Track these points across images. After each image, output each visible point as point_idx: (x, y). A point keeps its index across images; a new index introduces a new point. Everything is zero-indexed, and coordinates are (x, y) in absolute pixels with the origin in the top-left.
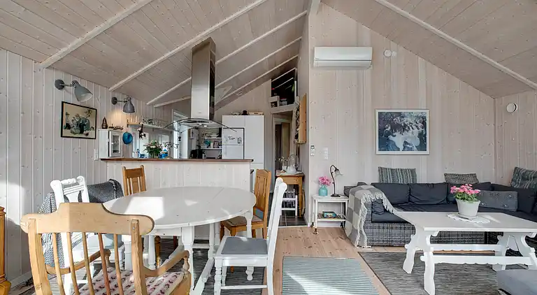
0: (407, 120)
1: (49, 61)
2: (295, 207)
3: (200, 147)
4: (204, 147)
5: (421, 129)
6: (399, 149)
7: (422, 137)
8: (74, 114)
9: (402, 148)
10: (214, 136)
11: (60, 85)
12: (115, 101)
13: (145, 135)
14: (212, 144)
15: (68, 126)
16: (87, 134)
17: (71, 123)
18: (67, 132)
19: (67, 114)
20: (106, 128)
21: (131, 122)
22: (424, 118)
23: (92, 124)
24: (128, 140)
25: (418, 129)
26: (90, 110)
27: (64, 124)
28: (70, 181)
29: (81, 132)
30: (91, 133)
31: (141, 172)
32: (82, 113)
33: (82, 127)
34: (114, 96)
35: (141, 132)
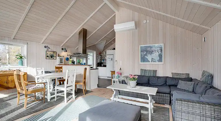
0: (153, 49)
1: (42, 42)
5: (160, 52)
6: (149, 62)
7: (160, 56)
8: (49, 53)
9: (150, 61)
11: (45, 47)
12: (62, 49)
15: (48, 56)
17: (49, 56)
18: (47, 58)
19: (47, 54)
20: (59, 56)
21: (68, 54)
22: (161, 48)
23: (55, 56)
24: (67, 59)
25: (158, 52)
26: (54, 52)
28: (39, 68)
29: (52, 58)
30: (55, 58)
31: (61, 68)
32: (52, 53)
33: (52, 57)
34: (63, 48)
35: (71, 57)
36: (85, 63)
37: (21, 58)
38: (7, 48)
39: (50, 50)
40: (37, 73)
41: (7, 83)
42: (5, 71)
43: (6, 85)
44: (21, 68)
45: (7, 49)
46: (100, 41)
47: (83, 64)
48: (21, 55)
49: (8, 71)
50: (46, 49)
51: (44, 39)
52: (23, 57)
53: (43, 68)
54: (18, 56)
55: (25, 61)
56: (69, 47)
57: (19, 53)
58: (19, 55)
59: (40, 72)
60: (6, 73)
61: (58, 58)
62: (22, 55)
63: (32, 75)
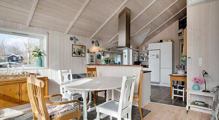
1: (67, 31)
2: (182, 95)
3: (139, 60)
4: (141, 60)
8: (77, 48)
10: (146, 55)
11: (71, 39)
12: (93, 42)
13: (105, 55)
14: (145, 59)
15: (74, 53)
16: (82, 55)
18: (74, 55)
19: (74, 48)
20: (89, 53)
21: (100, 50)
23: (84, 52)
24: (99, 57)
26: (82, 46)
27: (73, 52)
28: (65, 71)
29: (79, 55)
30: (83, 55)
31: (95, 69)
32: (80, 48)
33: (79, 53)
34: (93, 40)
35: (103, 54)
36: (120, 63)
37: (40, 54)
38: (28, 46)
39: (77, 44)
40: (63, 78)
41: (19, 94)
42: (16, 76)
43: (17, 97)
44: (39, 71)
45: (28, 48)
46: (142, 31)
47: (117, 64)
48: (39, 51)
49: (21, 75)
50: (72, 42)
51: (70, 26)
52: (42, 54)
53: (70, 70)
54: (35, 51)
55: (45, 59)
56: (101, 40)
57: (37, 47)
58: (37, 51)
59: (66, 76)
60: (17, 78)
61: (87, 54)
62: (41, 51)
63: (54, 80)
